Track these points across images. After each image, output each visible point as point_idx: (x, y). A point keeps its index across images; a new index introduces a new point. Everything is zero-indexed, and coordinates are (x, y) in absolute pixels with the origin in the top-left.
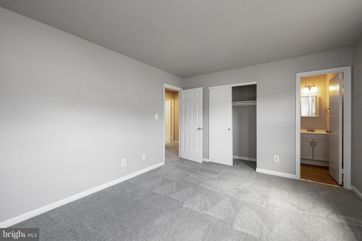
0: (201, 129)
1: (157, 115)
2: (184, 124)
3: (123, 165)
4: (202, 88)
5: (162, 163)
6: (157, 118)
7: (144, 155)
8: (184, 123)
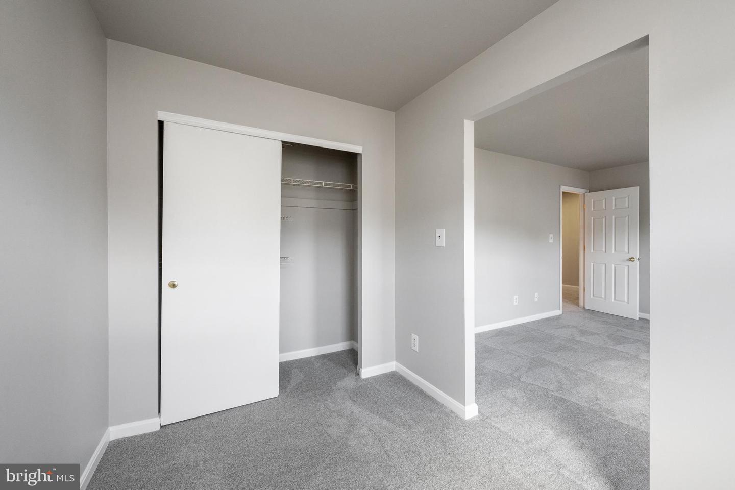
0: (636, 259)
1: (551, 236)
2: (592, 251)
3: (515, 304)
4: (638, 187)
5: (558, 312)
6: (551, 241)
7: (536, 295)
8: (593, 249)
